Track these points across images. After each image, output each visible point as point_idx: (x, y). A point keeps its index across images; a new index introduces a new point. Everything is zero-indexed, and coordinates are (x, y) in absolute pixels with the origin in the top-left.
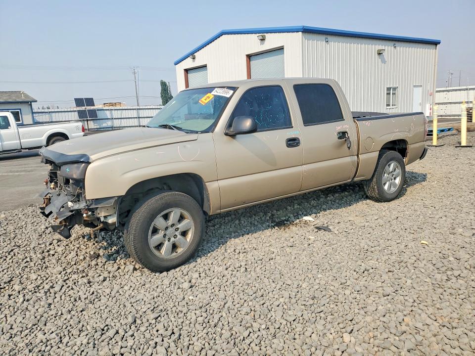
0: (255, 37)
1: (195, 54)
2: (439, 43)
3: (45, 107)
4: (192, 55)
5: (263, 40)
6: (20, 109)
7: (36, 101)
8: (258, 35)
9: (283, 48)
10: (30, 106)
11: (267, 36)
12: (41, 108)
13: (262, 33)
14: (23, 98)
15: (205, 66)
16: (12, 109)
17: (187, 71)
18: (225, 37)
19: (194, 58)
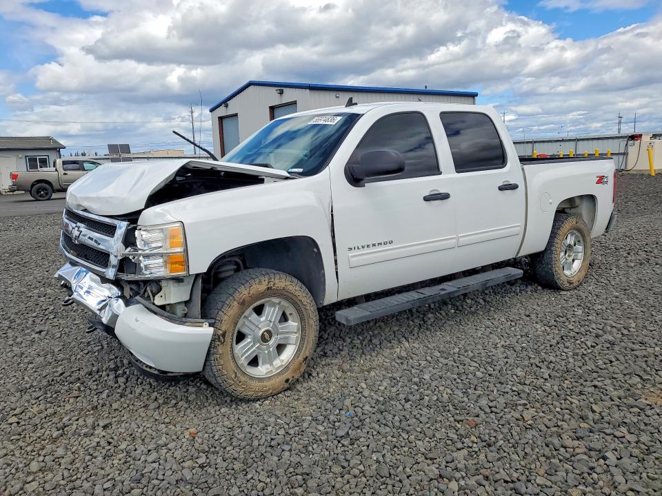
0: (273, 90)
1: (228, 102)
2: (477, 95)
3: (80, 153)
4: (225, 103)
5: (281, 93)
6: (48, 156)
7: (64, 148)
8: (277, 88)
9: (296, 103)
10: (58, 154)
11: (286, 90)
12: (73, 155)
13: (281, 87)
14: (52, 145)
15: (236, 115)
16: (40, 155)
17: (221, 119)
18: (251, 87)
19: (227, 106)
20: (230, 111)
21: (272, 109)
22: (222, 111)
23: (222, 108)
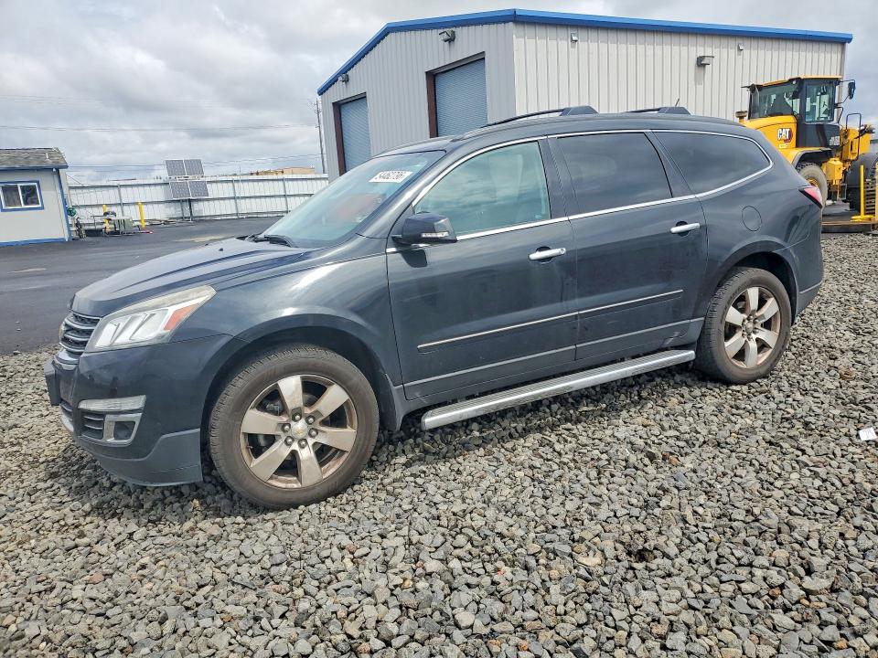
0: (435, 37)
1: (349, 73)
2: (849, 40)
4: (344, 74)
5: (451, 40)
6: (38, 182)
7: (67, 167)
8: (441, 31)
9: (484, 58)
10: (56, 177)
11: (458, 31)
13: (449, 27)
15: (362, 97)
16: (21, 180)
17: (338, 107)
18: (391, 36)
19: (346, 80)
20: (353, 90)
21: (432, 76)
22: (339, 92)
23: (339, 84)
